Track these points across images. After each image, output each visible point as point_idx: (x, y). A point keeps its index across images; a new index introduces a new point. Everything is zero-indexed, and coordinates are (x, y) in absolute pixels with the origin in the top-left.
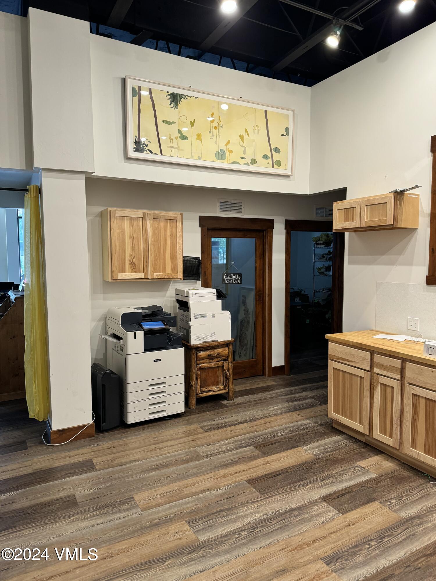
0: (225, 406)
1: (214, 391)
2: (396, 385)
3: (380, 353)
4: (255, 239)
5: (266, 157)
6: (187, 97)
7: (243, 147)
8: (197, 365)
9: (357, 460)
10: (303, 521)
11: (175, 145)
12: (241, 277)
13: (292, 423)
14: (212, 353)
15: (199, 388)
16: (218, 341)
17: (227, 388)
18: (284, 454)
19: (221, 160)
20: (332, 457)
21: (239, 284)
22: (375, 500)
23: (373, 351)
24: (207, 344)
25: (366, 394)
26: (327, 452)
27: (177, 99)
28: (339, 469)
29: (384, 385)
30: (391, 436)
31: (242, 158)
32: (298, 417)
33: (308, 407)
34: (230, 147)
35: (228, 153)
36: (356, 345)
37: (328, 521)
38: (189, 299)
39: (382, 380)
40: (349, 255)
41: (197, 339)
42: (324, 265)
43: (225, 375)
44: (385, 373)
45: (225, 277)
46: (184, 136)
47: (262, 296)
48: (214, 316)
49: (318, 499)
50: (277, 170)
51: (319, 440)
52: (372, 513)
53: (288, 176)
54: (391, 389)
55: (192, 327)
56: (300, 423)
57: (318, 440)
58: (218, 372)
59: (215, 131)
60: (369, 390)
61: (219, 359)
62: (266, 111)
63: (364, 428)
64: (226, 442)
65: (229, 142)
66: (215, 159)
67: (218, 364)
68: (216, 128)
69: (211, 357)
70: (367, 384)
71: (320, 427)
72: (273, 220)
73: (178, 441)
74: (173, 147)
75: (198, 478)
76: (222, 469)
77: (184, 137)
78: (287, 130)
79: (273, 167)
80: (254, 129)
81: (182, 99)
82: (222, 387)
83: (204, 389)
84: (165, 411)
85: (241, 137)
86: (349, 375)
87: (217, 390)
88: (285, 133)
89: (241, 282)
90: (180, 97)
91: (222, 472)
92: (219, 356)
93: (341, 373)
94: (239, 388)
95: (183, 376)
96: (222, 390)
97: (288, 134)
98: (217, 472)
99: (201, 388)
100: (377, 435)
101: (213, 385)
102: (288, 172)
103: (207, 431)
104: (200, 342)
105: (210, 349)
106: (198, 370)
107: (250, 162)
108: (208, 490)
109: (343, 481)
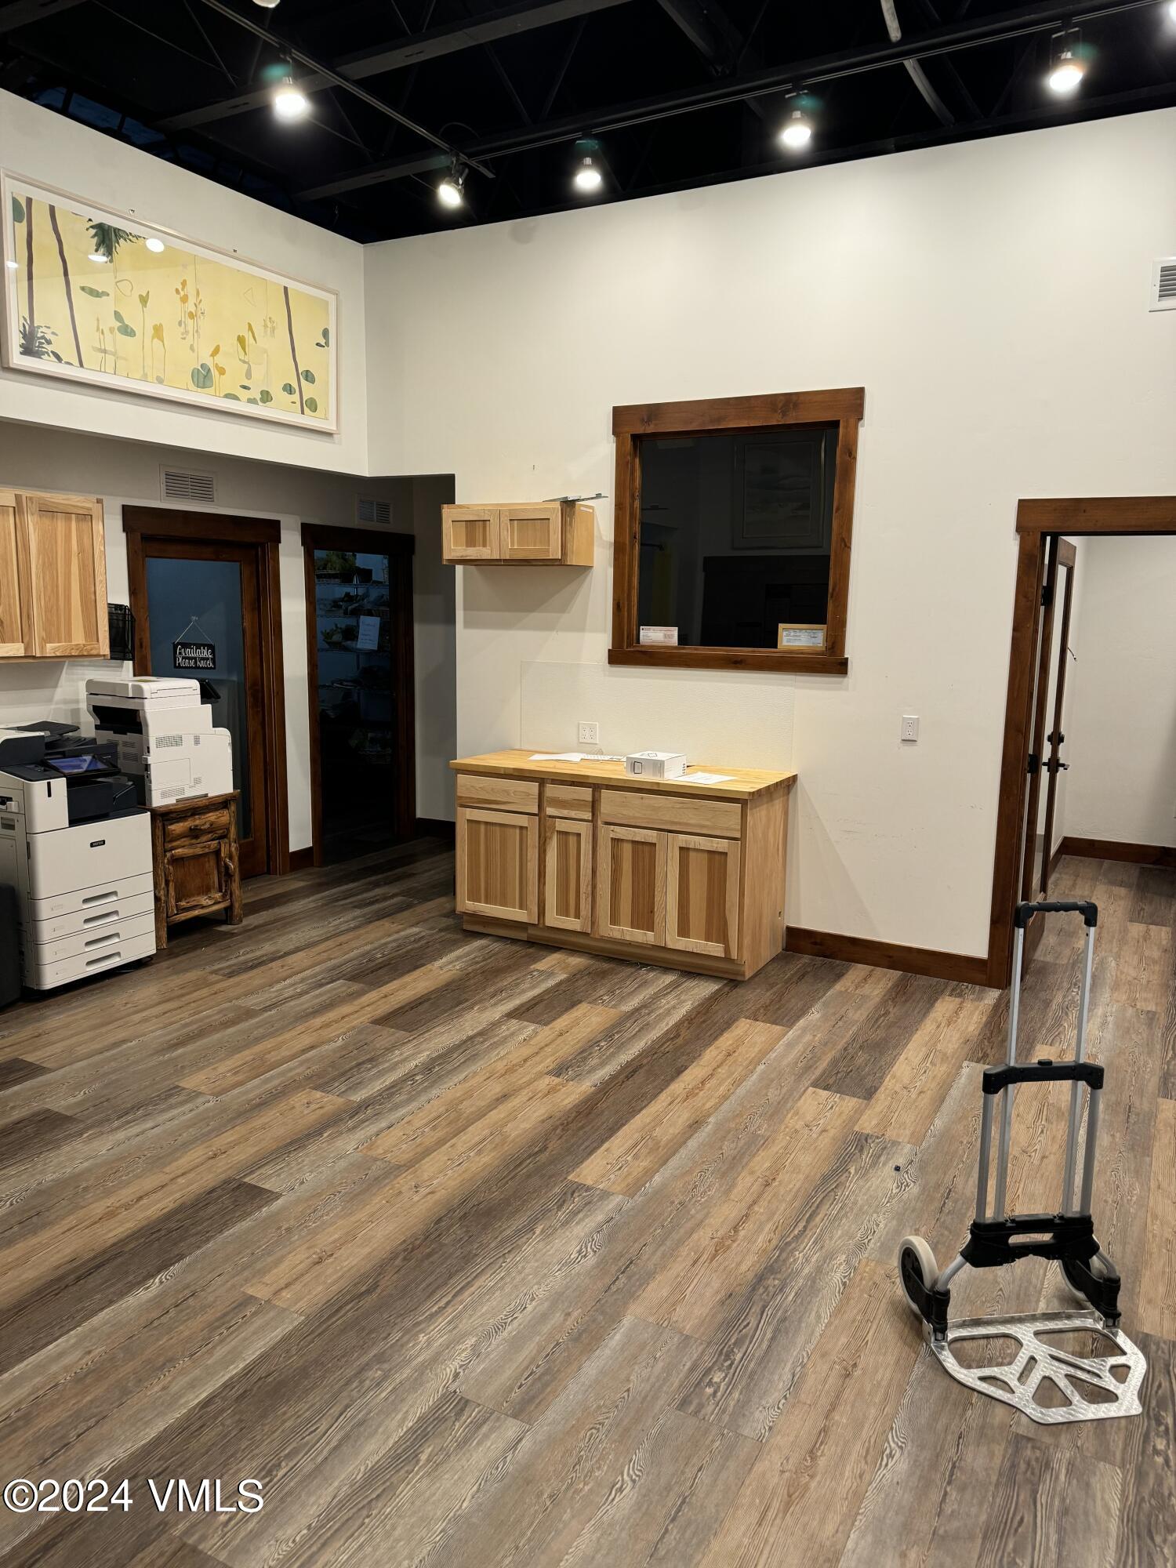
0: (232, 935)
1: (203, 907)
2: (584, 829)
3: (554, 782)
4: (238, 564)
5: (288, 389)
6: (130, 237)
7: (244, 362)
8: (165, 851)
9: (529, 964)
10: (495, 1046)
11: (109, 348)
12: (213, 653)
13: (389, 936)
14: (197, 822)
15: (173, 901)
16: (206, 795)
17: (228, 897)
18: (407, 978)
19: (203, 387)
20: (490, 966)
21: (211, 668)
22: (580, 1002)
23: (541, 779)
24: (188, 804)
25: (533, 855)
26: (477, 963)
27: (110, 240)
28: (510, 980)
29: (564, 834)
30: (577, 916)
31: (244, 387)
32: (395, 927)
33: (400, 909)
34: (220, 359)
35: (217, 373)
36: (511, 772)
37: (531, 1038)
38: (143, 705)
39: (561, 825)
40: (465, 609)
41: (164, 795)
42: (336, 625)
43: (223, 870)
44: (565, 813)
45: (180, 653)
46: (127, 326)
47: (260, 695)
48: (197, 741)
49: (500, 1018)
50: (308, 420)
51: (454, 950)
52: (584, 1015)
53: (329, 435)
54: (575, 838)
55: (153, 768)
56: (402, 933)
57: (451, 951)
58: (207, 865)
59: (190, 322)
60: (537, 845)
61: (210, 835)
62: (286, 289)
63: (530, 914)
64: (288, 981)
65: (216, 351)
66: (192, 386)
67: (209, 846)
68: (191, 316)
69: (194, 833)
70: (533, 838)
71: (443, 934)
72: (278, 523)
73: (183, 999)
74: (105, 351)
75: (280, 1039)
76: (314, 1017)
77: (127, 331)
78: (325, 333)
79: (303, 413)
80: (266, 326)
81: (121, 241)
82: (218, 895)
83: (183, 904)
84: (118, 954)
85: (241, 340)
86: (498, 828)
87: (210, 903)
88: (323, 342)
89: (214, 663)
90: (116, 235)
91: (318, 1021)
92: (211, 830)
93: (482, 827)
94: (250, 898)
95: (150, 877)
96: (219, 902)
97: (327, 344)
98: (307, 1024)
99: (177, 901)
100: (553, 919)
101: (199, 894)
102: (330, 426)
103: (230, 975)
104: (171, 801)
105: (193, 815)
106: (169, 863)
107: (258, 397)
108: (312, 1047)
109: (524, 991)
